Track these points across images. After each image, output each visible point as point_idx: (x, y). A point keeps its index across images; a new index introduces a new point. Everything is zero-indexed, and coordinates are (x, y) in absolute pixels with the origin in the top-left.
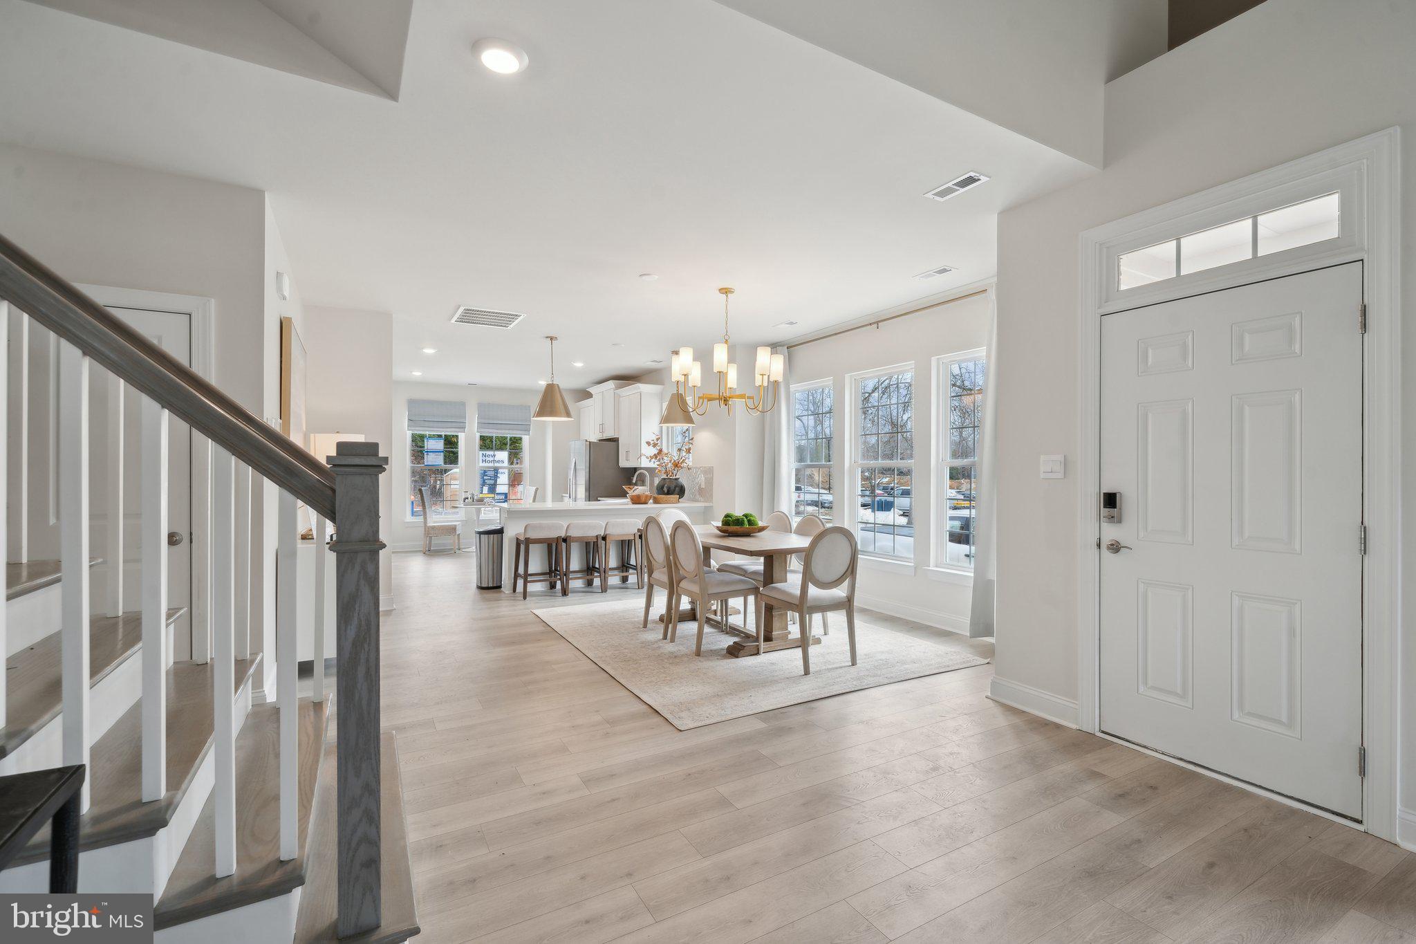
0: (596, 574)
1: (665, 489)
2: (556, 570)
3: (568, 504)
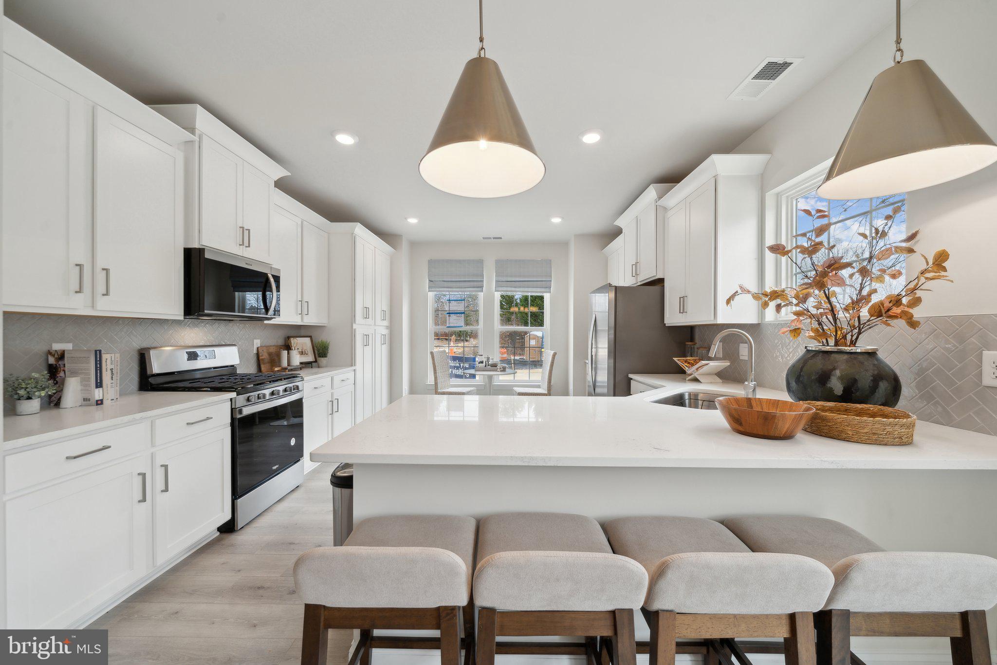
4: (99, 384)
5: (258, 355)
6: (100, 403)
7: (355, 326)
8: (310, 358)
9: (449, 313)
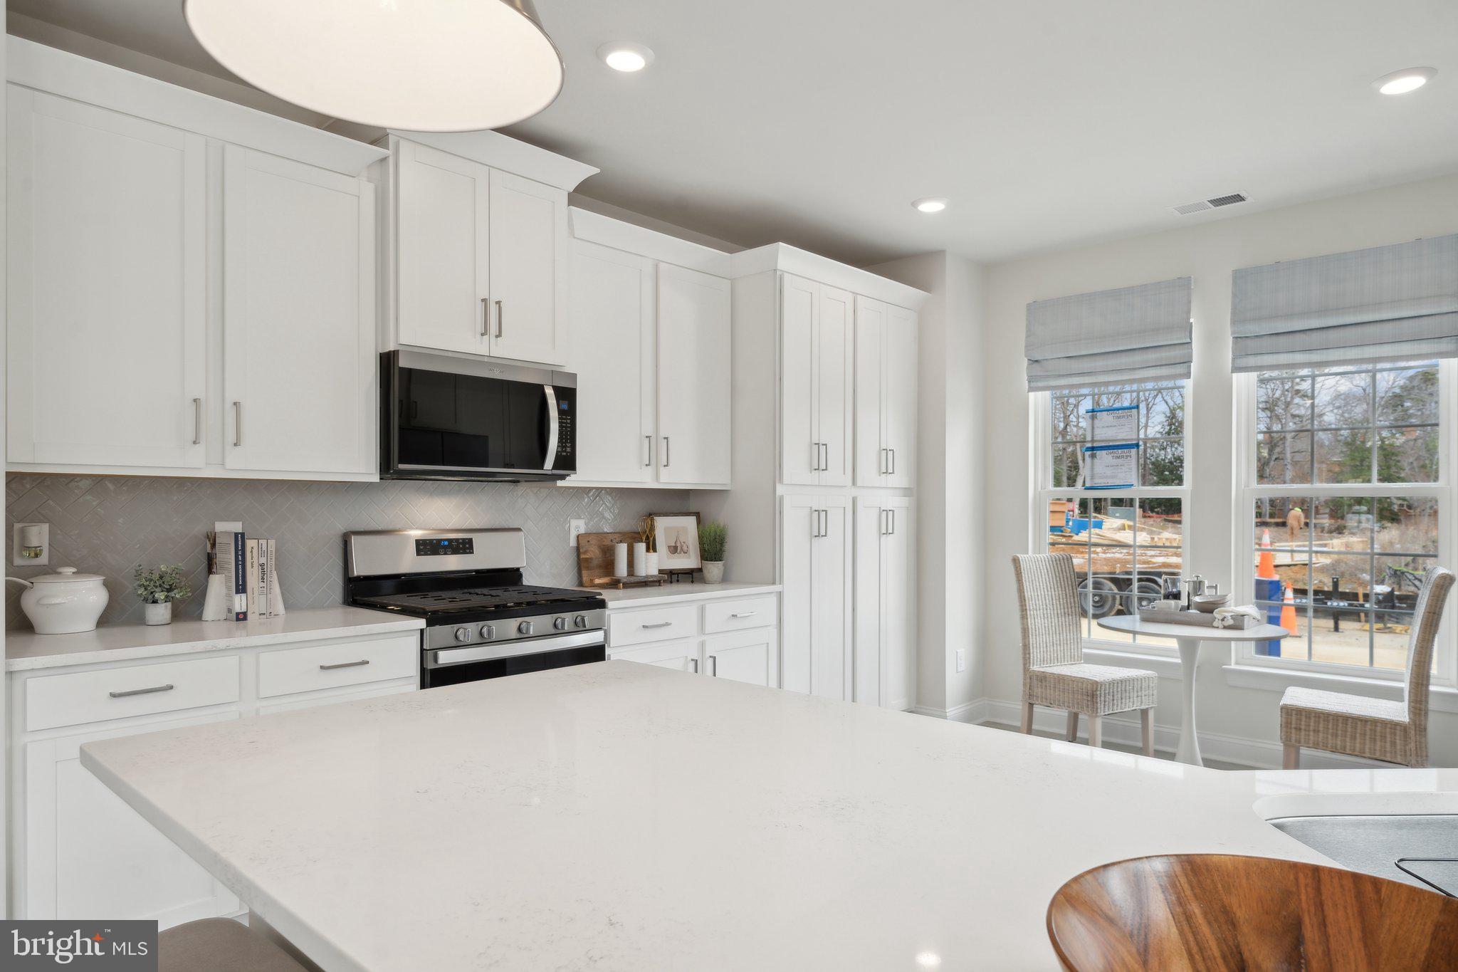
4: (241, 588)
5: (578, 548)
6: (242, 617)
7: (780, 490)
8: (689, 561)
9: (1093, 449)
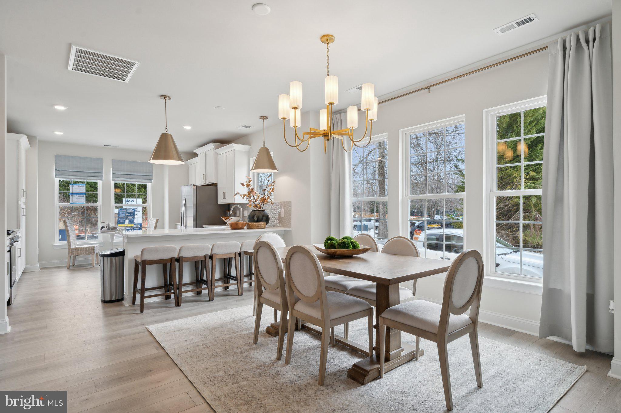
0: (204, 286)
1: (256, 218)
2: (171, 284)
3: (180, 230)
7: (19, 203)
9: (72, 194)
